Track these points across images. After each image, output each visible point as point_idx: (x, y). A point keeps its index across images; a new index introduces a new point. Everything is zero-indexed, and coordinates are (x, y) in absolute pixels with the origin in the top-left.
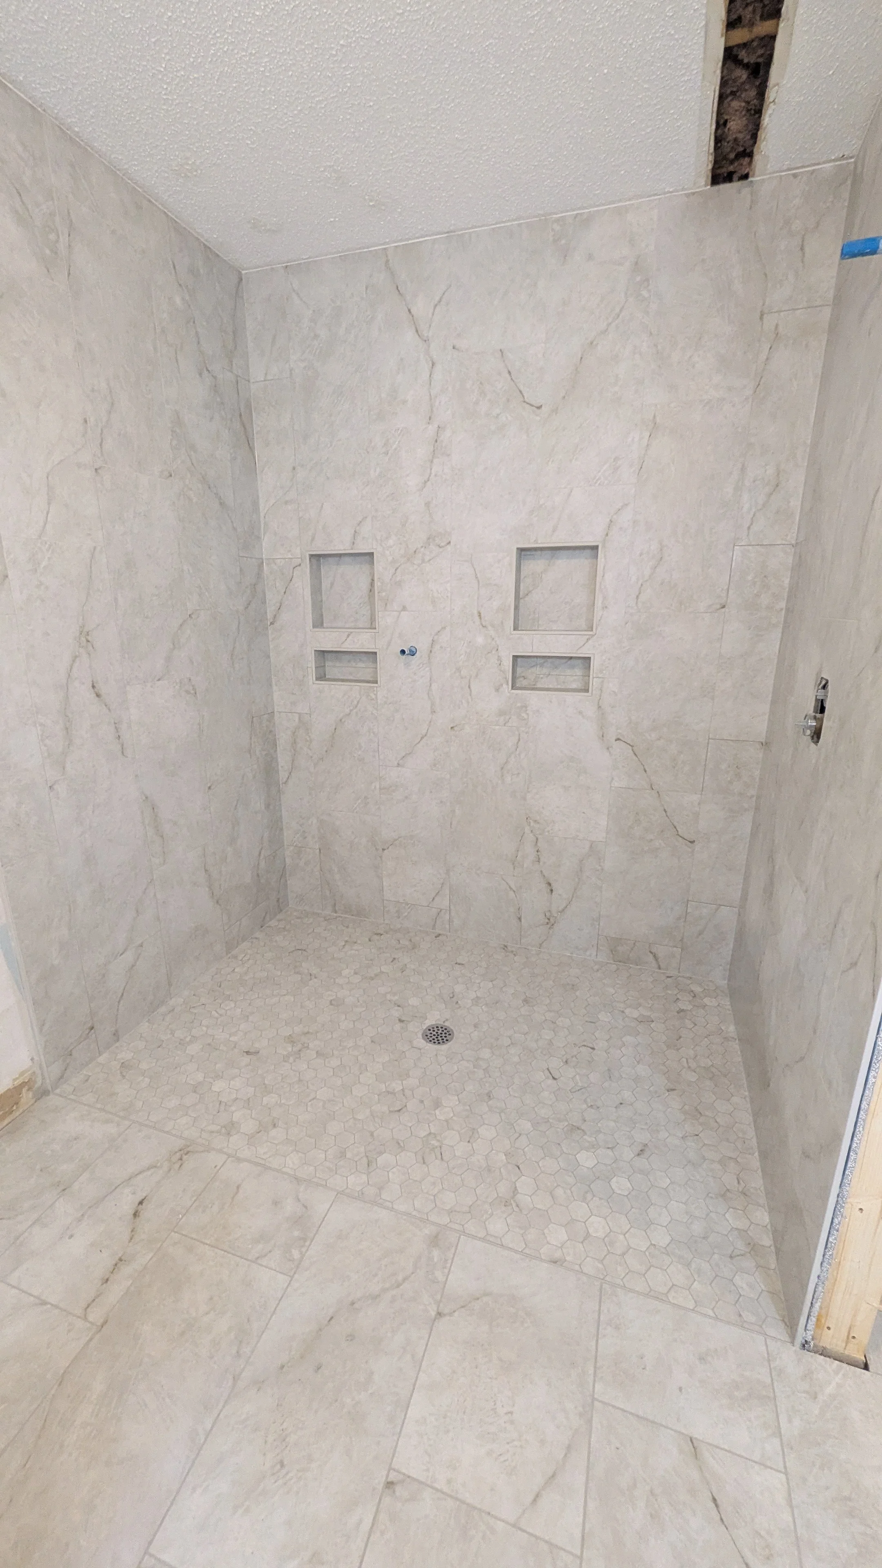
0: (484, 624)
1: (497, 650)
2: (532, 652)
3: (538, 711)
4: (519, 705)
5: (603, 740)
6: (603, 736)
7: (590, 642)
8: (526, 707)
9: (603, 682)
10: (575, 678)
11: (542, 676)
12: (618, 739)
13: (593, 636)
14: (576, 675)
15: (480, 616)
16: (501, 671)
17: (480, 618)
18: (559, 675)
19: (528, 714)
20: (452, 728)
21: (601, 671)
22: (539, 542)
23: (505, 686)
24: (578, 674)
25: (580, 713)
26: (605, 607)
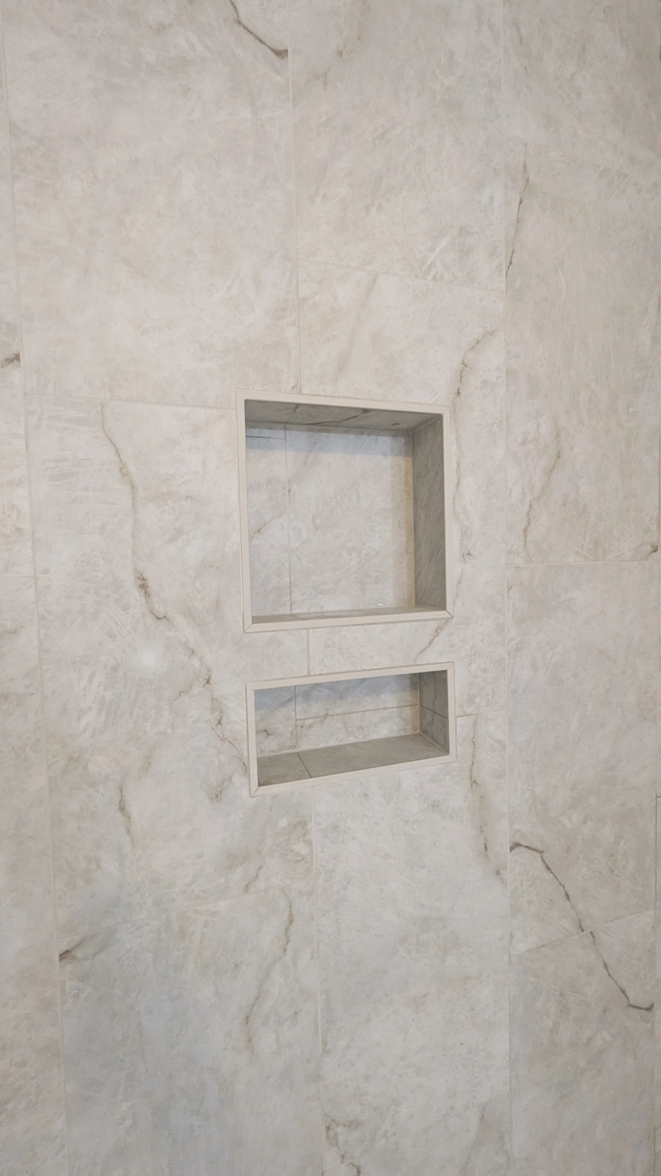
0: (160, 609)
1: (208, 682)
2: (309, 675)
3: (335, 827)
4: (283, 823)
5: (486, 856)
6: (486, 848)
7: (443, 635)
8: (303, 824)
9: (475, 724)
10: (385, 713)
11: (309, 722)
12: (516, 845)
13: (447, 621)
14: (385, 709)
15: (144, 586)
16: (224, 739)
17: (147, 594)
18: (349, 713)
19: (309, 843)
20: (64, 955)
21: (471, 701)
22: (305, 391)
23: (238, 780)
24: (389, 705)
25: (435, 806)
26: (467, 555)
